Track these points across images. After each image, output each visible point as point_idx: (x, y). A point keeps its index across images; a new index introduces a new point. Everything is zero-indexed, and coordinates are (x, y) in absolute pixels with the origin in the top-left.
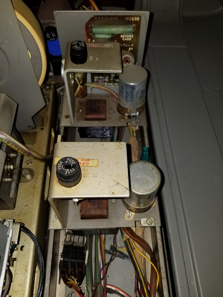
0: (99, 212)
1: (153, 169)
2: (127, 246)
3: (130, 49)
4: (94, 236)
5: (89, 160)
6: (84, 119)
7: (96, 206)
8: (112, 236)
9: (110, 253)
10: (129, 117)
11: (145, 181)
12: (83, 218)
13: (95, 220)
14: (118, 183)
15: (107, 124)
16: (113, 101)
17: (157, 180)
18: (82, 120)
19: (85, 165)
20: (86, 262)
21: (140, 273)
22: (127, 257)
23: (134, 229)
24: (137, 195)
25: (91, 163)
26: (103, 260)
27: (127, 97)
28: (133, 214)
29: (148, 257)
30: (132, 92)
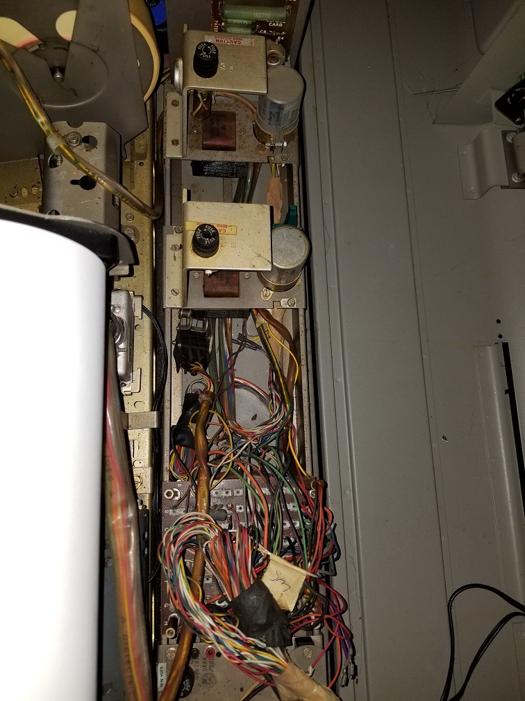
0: (227, 290)
1: (300, 237)
2: (260, 334)
3: (279, 38)
4: (217, 320)
5: (226, 226)
6: (201, 146)
7: (224, 282)
8: (240, 321)
9: (238, 343)
10: (272, 148)
11: (289, 252)
12: (207, 295)
13: (223, 299)
14: (259, 256)
15: (237, 157)
16: (247, 116)
17: (303, 252)
18: (198, 148)
19: (222, 232)
20: (210, 350)
21: (276, 364)
22: (260, 348)
23: (270, 310)
24: (278, 269)
25: (228, 230)
26: (230, 350)
27: (270, 119)
28: (272, 292)
29: (286, 346)
30: (278, 113)
